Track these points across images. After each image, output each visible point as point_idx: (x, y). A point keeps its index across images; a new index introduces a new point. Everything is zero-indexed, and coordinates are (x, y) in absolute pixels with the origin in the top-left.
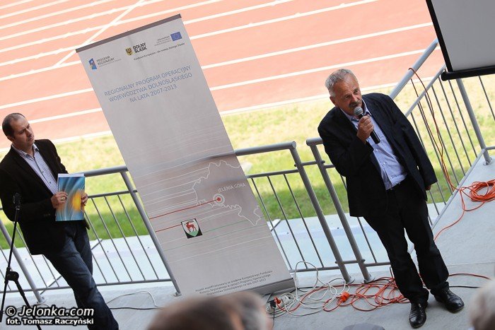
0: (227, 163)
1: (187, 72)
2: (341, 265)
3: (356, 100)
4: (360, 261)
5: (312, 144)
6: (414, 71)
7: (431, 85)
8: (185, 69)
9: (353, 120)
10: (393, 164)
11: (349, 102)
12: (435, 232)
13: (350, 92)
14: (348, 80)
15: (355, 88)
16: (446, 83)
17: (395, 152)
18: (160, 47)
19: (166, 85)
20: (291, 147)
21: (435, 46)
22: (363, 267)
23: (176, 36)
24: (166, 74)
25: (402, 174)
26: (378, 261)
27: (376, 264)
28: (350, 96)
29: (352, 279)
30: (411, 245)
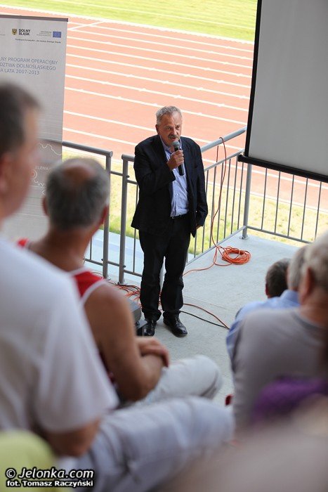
0: (52, 148)
1: (53, 65)
2: (105, 263)
3: (175, 133)
4: (122, 266)
5: (126, 159)
6: (223, 141)
7: (230, 158)
8: (53, 62)
9: (167, 151)
10: (183, 198)
11: (169, 133)
12: (186, 269)
13: (173, 125)
14: (175, 115)
15: (178, 124)
16: (240, 164)
17: (189, 190)
18: (40, 38)
19: (31, 69)
20: (108, 155)
21: (243, 132)
22: (122, 272)
23: (57, 34)
24: (35, 61)
25: (186, 208)
26: (136, 272)
27: (133, 273)
28: (172, 129)
29: (109, 278)
30: (164, 271)
